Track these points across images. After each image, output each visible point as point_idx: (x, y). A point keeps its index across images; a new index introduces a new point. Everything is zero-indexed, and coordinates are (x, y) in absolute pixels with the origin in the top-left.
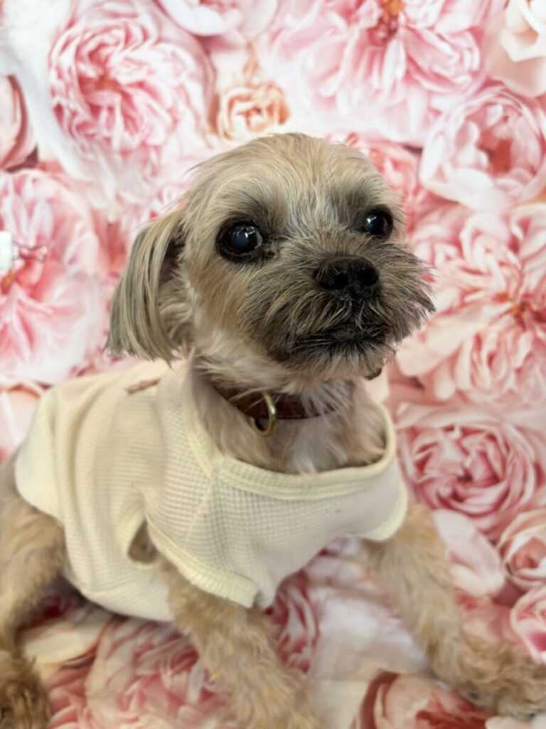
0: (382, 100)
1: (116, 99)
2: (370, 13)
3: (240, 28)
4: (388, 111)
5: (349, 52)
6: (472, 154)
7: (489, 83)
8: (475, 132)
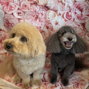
0: (37, 23)
1: (10, 25)
2: (35, 16)
3: (23, 18)
4: (38, 24)
5: (34, 19)
6: (45, 27)
7: (46, 22)
8: (45, 26)
